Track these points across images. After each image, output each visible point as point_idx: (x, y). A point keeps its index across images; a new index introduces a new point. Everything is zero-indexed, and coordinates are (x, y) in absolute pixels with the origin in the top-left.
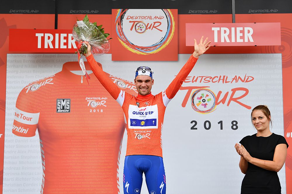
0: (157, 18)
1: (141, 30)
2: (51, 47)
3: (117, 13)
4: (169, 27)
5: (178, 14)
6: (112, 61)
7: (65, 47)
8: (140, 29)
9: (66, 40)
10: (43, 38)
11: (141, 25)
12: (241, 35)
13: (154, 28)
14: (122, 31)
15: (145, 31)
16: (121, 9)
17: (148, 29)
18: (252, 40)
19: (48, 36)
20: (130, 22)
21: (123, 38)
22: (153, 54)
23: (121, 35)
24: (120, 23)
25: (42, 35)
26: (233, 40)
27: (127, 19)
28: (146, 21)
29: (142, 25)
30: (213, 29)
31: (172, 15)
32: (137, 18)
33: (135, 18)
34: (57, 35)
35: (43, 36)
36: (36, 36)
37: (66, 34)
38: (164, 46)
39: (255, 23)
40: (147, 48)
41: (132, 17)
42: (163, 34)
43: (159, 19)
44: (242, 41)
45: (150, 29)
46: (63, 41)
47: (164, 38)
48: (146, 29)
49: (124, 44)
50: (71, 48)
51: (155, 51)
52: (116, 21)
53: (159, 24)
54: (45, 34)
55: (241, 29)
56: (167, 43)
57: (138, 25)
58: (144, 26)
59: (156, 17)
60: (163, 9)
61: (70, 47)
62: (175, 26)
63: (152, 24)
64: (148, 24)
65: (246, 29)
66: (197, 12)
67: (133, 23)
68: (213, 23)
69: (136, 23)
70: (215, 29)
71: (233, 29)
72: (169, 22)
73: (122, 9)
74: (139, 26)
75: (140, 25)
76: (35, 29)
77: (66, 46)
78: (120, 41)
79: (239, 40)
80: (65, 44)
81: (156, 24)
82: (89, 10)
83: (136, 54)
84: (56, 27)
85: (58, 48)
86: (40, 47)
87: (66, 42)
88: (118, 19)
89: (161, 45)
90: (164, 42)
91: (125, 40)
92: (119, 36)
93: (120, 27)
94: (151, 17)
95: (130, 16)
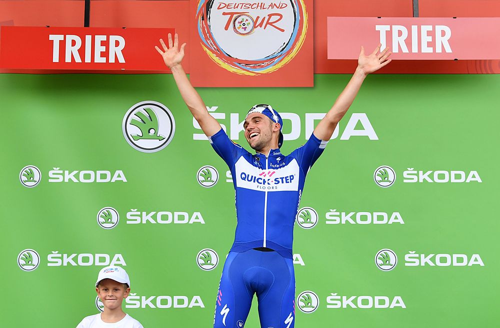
0: (275, 6)
1: (245, 29)
2: (78, 59)
4: (297, 23)
7: (103, 60)
8: (243, 28)
9: (104, 47)
10: (62, 44)
11: (245, 20)
12: (430, 39)
13: (268, 25)
14: (209, 32)
15: (251, 31)
17: (258, 26)
18: (448, 50)
19: (72, 40)
20: (224, 14)
21: (212, 44)
22: (267, 74)
23: (206, 38)
25: (61, 37)
26: (415, 50)
27: (218, 8)
28: (254, 13)
29: (247, 20)
30: (378, 28)
32: (236, 6)
33: (233, 7)
34: (88, 38)
35: (63, 39)
36: (50, 39)
37: (106, 36)
38: (287, 60)
39: (456, 18)
40: (255, 63)
41: (228, 6)
42: (285, 37)
43: (278, 8)
44: (430, 50)
45: (261, 27)
46: (99, 49)
47: (287, 45)
48: (255, 27)
49: (213, 56)
50: (114, 62)
51: (271, 69)
52: (197, 13)
53: (279, 17)
54: (67, 36)
55: (430, 28)
56: (293, 54)
57: (239, 20)
58: (250, 21)
59: (272, 6)
61: (112, 60)
62: (309, 21)
63: (265, 17)
64: (258, 17)
65: (439, 29)
68: (379, 17)
69: (235, 16)
70: (382, 29)
71: (414, 28)
72: (297, 13)
74: (242, 21)
75: (243, 19)
76: (48, 27)
77: (105, 58)
78: (205, 49)
80: (103, 54)
81: (273, 19)
83: (234, 74)
84: (87, 23)
85: (90, 61)
86: (58, 61)
87: (105, 51)
88: (201, 9)
89: (282, 57)
90: (288, 52)
91: (214, 48)
92: (204, 41)
93: (206, 24)
94: (263, 4)
95: (225, 3)
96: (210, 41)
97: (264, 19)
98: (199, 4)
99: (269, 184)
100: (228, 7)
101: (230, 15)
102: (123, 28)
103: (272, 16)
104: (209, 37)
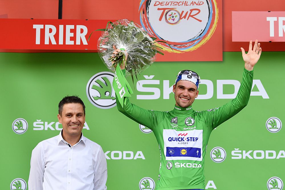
1: (174, 20)
2: (54, 42)
8: (172, 19)
9: (73, 34)
10: (43, 31)
11: (173, 14)
13: (190, 17)
14: (148, 22)
15: (178, 21)
17: (183, 18)
19: (50, 29)
20: (159, 9)
21: (150, 31)
22: (189, 52)
24: (145, 11)
25: (42, 26)
27: (155, 5)
28: (180, 9)
29: (175, 14)
30: (268, 19)
32: (167, 3)
34: (61, 27)
35: (43, 28)
36: (34, 28)
37: (74, 26)
38: (204, 42)
40: (181, 44)
42: (202, 26)
43: (197, 5)
45: (185, 18)
46: (69, 35)
47: (204, 31)
48: (180, 18)
50: (80, 44)
51: (192, 48)
52: (139, 9)
53: (198, 11)
54: (46, 25)
56: (208, 38)
57: (169, 13)
58: (177, 14)
59: (193, 3)
61: (78, 43)
62: (219, 14)
64: (183, 12)
67: (162, 11)
68: (269, 12)
69: (166, 11)
70: (271, 20)
72: (210, 9)
74: (171, 15)
76: (32, 19)
77: (73, 42)
80: (72, 39)
81: (194, 13)
83: (166, 52)
84: (60, 16)
85: (62, 44)
86: (39, 43)
87: (73, 36)
88: (142, 6)
90: (204, 36)
92: (145, 29)
93: (146, 16)
94: (186, 2)
95: (159, 2)
96: (149, 29)
97: (187, 13)
98: (140, 3)
100: (162, 4)
102: (86, 20)
103: (193, 11)
104: (148, 26)
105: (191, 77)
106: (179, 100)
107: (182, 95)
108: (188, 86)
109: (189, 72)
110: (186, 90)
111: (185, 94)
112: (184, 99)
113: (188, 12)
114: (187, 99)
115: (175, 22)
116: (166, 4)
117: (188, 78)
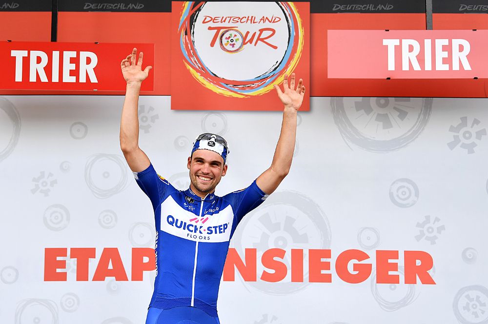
0: (267, 20)
1: (233, 45)
2: (44, 79)
3: (182, 10)
4: (292, 39)
5: (311, 12)
6: (172, 110)
7: (73, 79)
8: (230, 45)
9: (74, 65)
10: (26, 61)
11: (233, 36)
12: (445, 54)
13: (259, 42)
14: (193, 48)
15: (240, 48)
16: (192, 2)
17: (247, 42)
18: (467, 67)
19: (37, 57)
20: (210, 28)
21: (195, 62)
22: (257, 97)
23: (190, 55)
24: (189, 31)
25: (25, 53)
26: (428, 67)
27: (204, 22)
29: (235, 36)
30: (386, 42)
31: (298, 15)
32: (224, 20)
33: (220, 20)
34: (56, 54)
35: (27, 56)
36: (12, 55)
37: (75, 52)
38: (280, 80)
39: (476, 30)
40: (244, 83)
41: (214, 19)
42: (278, 55)
43: (270, 22)
44: (446, 67)
45: (251, 43)
46: (68, 67)
47: (280, 63)
48: (244, 43)
49: (197, 76)
50: (85, 81)
51: (261, 91)
52: (180, 27)
53: (271, 32)
54: (31, 51)
55: (445, 42)
56: (287, 73)
57: (227, 35)
58: (239, 36)
59: (263, 19)
60: (279, 2)
61: (83, 79)
62: (305, 37)
63: (255, 33)
64: (248, 33)
65: (456, 43)
66: (350, 8)
68: (386, 30)
69: (222, 31)
70: (391, 43)
71: (428, 43)
72: (291, 28)
73: (194, 2)
74: (230, 37)
75: (231, 35)
76: (10, 41)
77: (75, 78)
78: (189, 67)
79: (441, 67)
80: (72, 73)
81: (265, 34)
82: (123, 3)
83: (221, 96)
84: (54, 37)
85: (57, 81)
86: (21, 80)
87: (74, 69)
88: (184, 22)
89: (275, 77)
90: (281, 71)
91: (198, 66)
92: (187, 58)
93: (190, 39)
94: (253, 18)
95: (211, 16)
96: (194, 59)
97: (254, 34)
98: (181, 17)
99: (200, 232)
100: (215, 21)
101: (216, 30)
102: (96, 43)
103: (264, 32)
104: (192, 54)
105: (214, 144)
106: (196, 180)
107: (200, 172)
108: (209, 158)
109: (211, 137)
110: (207, 165)
111: (205, 171)
112: (204, 178)
113: (256, 34)
114: (209, 178)
115: (236, 49)
116: (222, 20)
117: (210, 145)
